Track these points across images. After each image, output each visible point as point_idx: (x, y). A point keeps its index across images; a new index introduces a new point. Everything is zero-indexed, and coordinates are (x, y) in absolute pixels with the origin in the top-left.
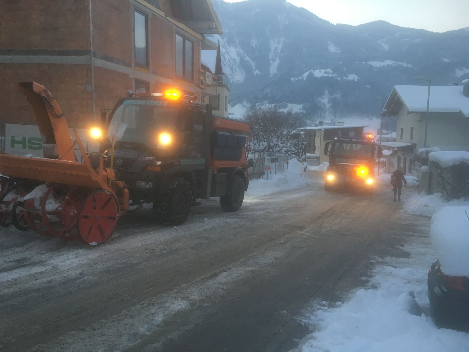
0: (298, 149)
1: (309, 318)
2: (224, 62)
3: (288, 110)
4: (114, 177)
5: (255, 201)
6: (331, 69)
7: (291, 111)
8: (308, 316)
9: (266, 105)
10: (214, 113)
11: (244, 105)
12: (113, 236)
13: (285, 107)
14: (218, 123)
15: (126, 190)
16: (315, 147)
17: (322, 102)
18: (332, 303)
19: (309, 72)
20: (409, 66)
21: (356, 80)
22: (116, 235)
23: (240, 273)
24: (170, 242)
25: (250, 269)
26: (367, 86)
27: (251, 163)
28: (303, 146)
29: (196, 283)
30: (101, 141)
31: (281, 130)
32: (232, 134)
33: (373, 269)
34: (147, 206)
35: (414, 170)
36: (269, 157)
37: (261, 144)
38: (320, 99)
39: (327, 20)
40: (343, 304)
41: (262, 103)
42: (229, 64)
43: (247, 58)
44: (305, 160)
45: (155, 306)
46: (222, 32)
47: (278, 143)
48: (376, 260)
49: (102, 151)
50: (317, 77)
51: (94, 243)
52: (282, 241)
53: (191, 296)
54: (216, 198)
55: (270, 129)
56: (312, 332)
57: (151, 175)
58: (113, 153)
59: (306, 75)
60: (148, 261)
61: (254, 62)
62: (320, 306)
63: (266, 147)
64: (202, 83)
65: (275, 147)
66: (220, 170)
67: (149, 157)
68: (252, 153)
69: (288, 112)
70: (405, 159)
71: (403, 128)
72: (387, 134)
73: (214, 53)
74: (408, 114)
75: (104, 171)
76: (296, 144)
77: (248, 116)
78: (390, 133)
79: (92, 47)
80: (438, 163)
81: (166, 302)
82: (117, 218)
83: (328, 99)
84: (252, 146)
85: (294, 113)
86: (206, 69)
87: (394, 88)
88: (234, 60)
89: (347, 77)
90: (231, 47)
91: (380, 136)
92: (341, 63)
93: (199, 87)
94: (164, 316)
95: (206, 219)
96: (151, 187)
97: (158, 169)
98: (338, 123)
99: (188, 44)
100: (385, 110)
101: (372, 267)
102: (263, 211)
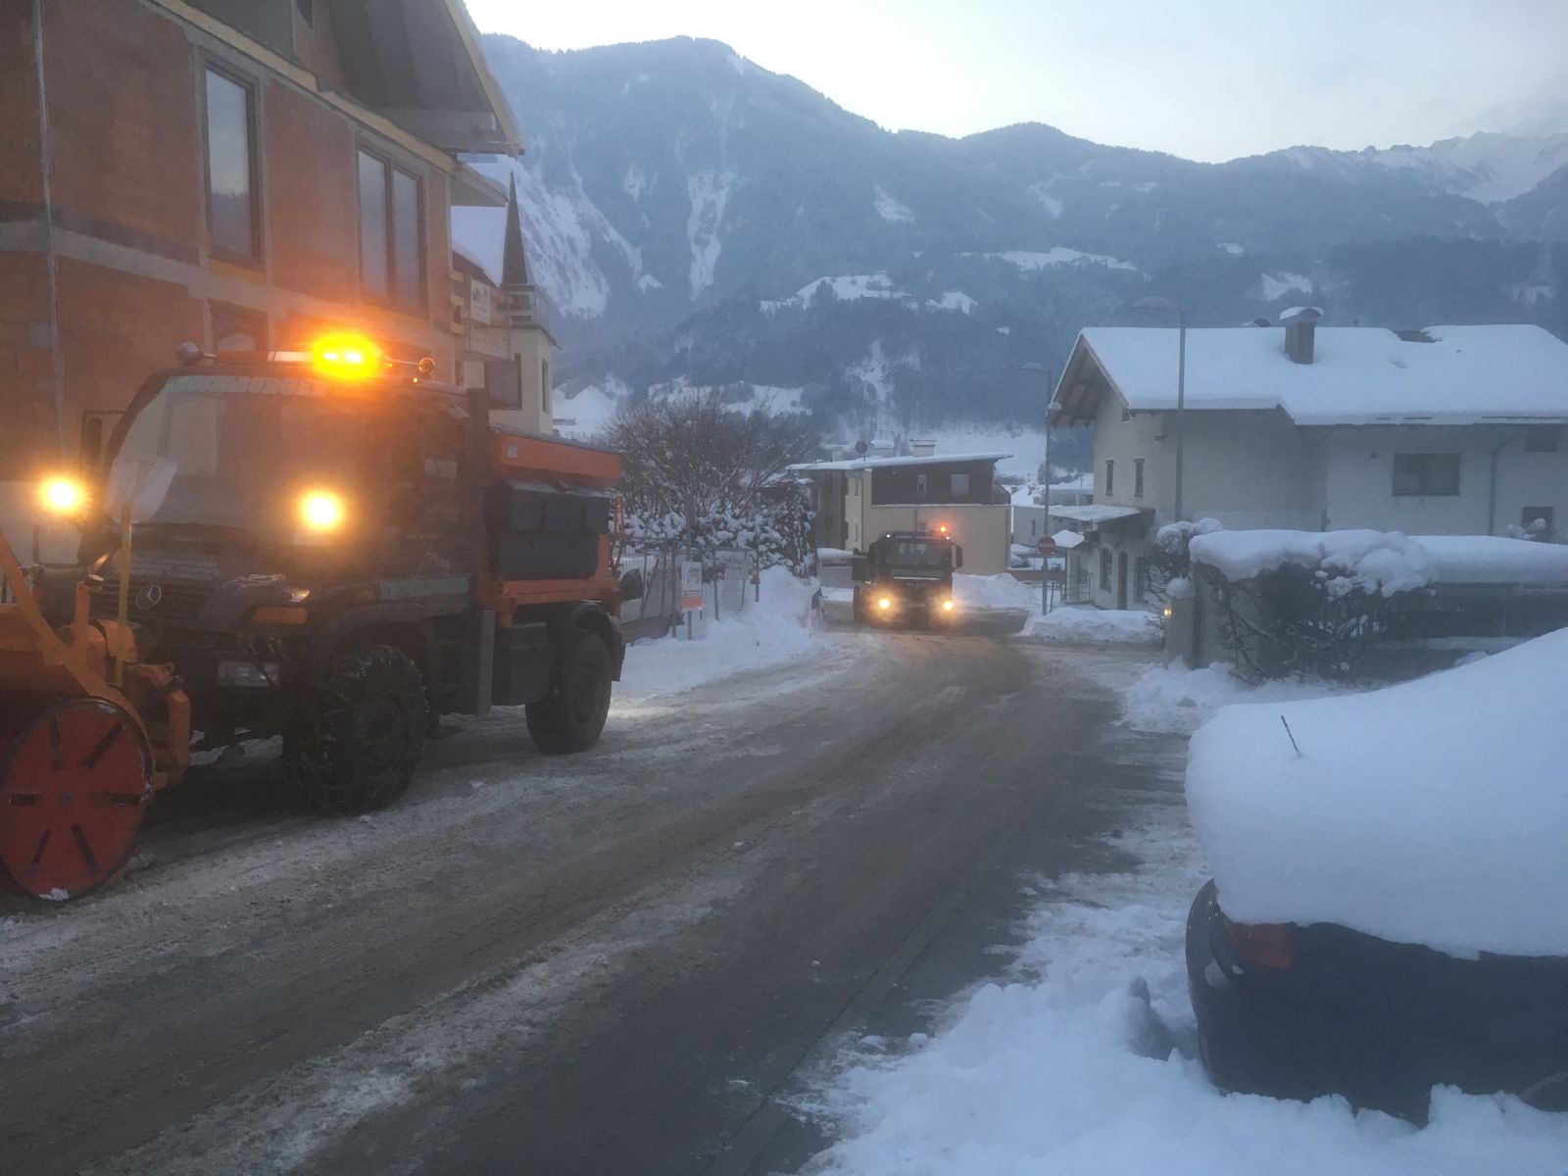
0: (790, 535)
1: (820, 1095)
2: (537, 247)
3: (753, 406)
4: (131, 649)
5: (650, 712)
6: (888, 275)
7: (763, 409)
8: (820, 1091)
9: (681, 391)
10: (497, 418)
11: (608, 390)
12: (133, 862)
13: (745, 395)
14: (512, 453)
15: (179, 697)
16: (845, 526)
17: (863, 379)
18: (897, 1040)
19: (818, 283)
20: (1125, 266)
21: (966, 310)
22: (144, 858)
23: (591, 962)
24: (345, 872)
25: (628, 945)
26: (1000, 330)
27: (633, 586)
28: (807, 524)
29: (435, 1010)
30: (82, 525)
31: (733, 474)
32: (564, 490)
33: (1028, 915)
34: (263, 749)
35: (1149, 593)
36: (697, 565)
37: (667, 520)
38: (858, 371)
39: (869, 117)
40: (933, 1040)
41: (667, 384)
42: (552, 255)
43: (613, 235)
44: (813, 570)
45: (283, 1103)
46: (522, 147)
47: (723, 515)
48: (1035, 886)
49: (86, 557)
50: (843, 300)
51: (59, 894)
52: (738, 844)
53: (419, 1056)
54: (514, 707)
55: (698, 471)
56: (828, 1142)
57: (272, 639)
58: (127, 565)
59: (808, 291)
60: (261, 946)
61: (639, 250)
62: (858, 1054)
63: (684, 531)
64: (457, 318)
65: (714, 531)
66: (525, 612)
67: (264, 577)
68: (636, 551)
69: (756, 413)
70: (1123, 558)
71: (1112, 461)
72: (1068, 480)
73: (498, 216)
74: (1125, 418)
75: (94, 630)
76: (784, 517)
77: (621, 427)
78: (1077, 477)
79: (47, 188)
80: (1219, 570)
81: (327, 1088)
82: (143, 799)
83: (883, 368)
84: (637, 528)
85: (776, 417)
86: (468, 268)
87: (1082, 336)
88: (571, 241)
89: (939, 301)
90: (559, 199)
91: (1044, 487)
92: (917, 255)
93: (446, 330)
94: (314, 1135)
95: (476, 785)
96: (274, 678)
97: (298, 617)
98: (916, 446)
99: (403, 185)
100: (1054, 405)
101: (1023, 912)
102: (677, 747)
